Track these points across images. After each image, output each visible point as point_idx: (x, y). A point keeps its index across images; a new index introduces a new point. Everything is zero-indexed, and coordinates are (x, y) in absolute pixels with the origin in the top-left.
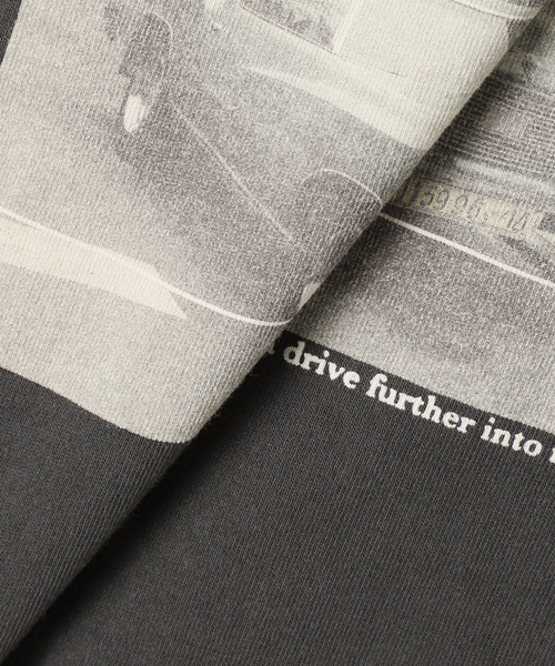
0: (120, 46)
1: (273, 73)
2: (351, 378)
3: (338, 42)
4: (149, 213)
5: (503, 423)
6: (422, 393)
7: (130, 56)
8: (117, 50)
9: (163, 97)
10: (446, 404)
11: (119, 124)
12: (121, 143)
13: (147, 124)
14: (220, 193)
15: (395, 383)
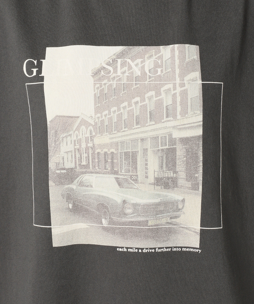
0: (65, 199)
1: (86, 193)
2: (153, 250)
3: (93, 186)
4: (78, 217)
5: (174, 247)
6: (163, 248)
7: (67, 199)
8: (65, 200)
9: (73, 202)
10: (166, 248)
11: (69, 208)
12: (70, 210)
13: (73, 206)
14: (86, 210)
15: (159, 248)
